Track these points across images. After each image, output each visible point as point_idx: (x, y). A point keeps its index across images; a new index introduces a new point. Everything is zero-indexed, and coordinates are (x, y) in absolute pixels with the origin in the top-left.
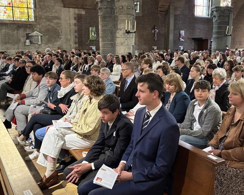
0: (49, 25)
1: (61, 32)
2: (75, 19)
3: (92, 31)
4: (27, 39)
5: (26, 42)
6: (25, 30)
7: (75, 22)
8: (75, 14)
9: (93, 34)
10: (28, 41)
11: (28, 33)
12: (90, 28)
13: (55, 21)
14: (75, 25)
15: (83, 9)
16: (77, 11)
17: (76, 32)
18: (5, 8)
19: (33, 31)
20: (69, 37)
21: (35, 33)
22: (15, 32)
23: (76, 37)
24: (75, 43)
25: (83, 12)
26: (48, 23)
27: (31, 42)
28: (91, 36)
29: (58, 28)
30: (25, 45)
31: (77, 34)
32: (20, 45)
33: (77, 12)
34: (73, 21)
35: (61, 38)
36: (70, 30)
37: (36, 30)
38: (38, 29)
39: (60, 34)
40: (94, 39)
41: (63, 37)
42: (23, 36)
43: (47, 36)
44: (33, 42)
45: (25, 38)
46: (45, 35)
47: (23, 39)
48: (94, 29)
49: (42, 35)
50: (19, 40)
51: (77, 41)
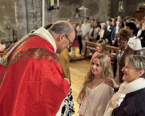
1: (100, 6)
3: (121, 5)
4: (77, 12)
5: (75, 15)
6: (75, 5)
9: (121, 8)
10: (77, 14)
11: (77, 7)
12: (120, 3)
17: (109, 6)
19: (81, 6)
20: (104, 10)
21: (83, 7)
22: (69, 7)
23: (109, 10)
24: (108, 15)
27: (79, 16)
28: (119, 9)
29: (98, 3)
30: (75, 18)
31: (110, 8)
32: (72, 17)
35: (99, 11)
36: (106, 5)
37: (83, 5)
38: (84, 4)
39: (99, 8)
40: (122, 11)
41: (100, 10)
42: (74, 11)
43: (90, 10)
44: (81, 15)
45: (75, 12)
46: (89, 9)
47: (73, 13)
48: (122, 3)
49: (87, 9)
50: (71, 14)
51: (110, 13)
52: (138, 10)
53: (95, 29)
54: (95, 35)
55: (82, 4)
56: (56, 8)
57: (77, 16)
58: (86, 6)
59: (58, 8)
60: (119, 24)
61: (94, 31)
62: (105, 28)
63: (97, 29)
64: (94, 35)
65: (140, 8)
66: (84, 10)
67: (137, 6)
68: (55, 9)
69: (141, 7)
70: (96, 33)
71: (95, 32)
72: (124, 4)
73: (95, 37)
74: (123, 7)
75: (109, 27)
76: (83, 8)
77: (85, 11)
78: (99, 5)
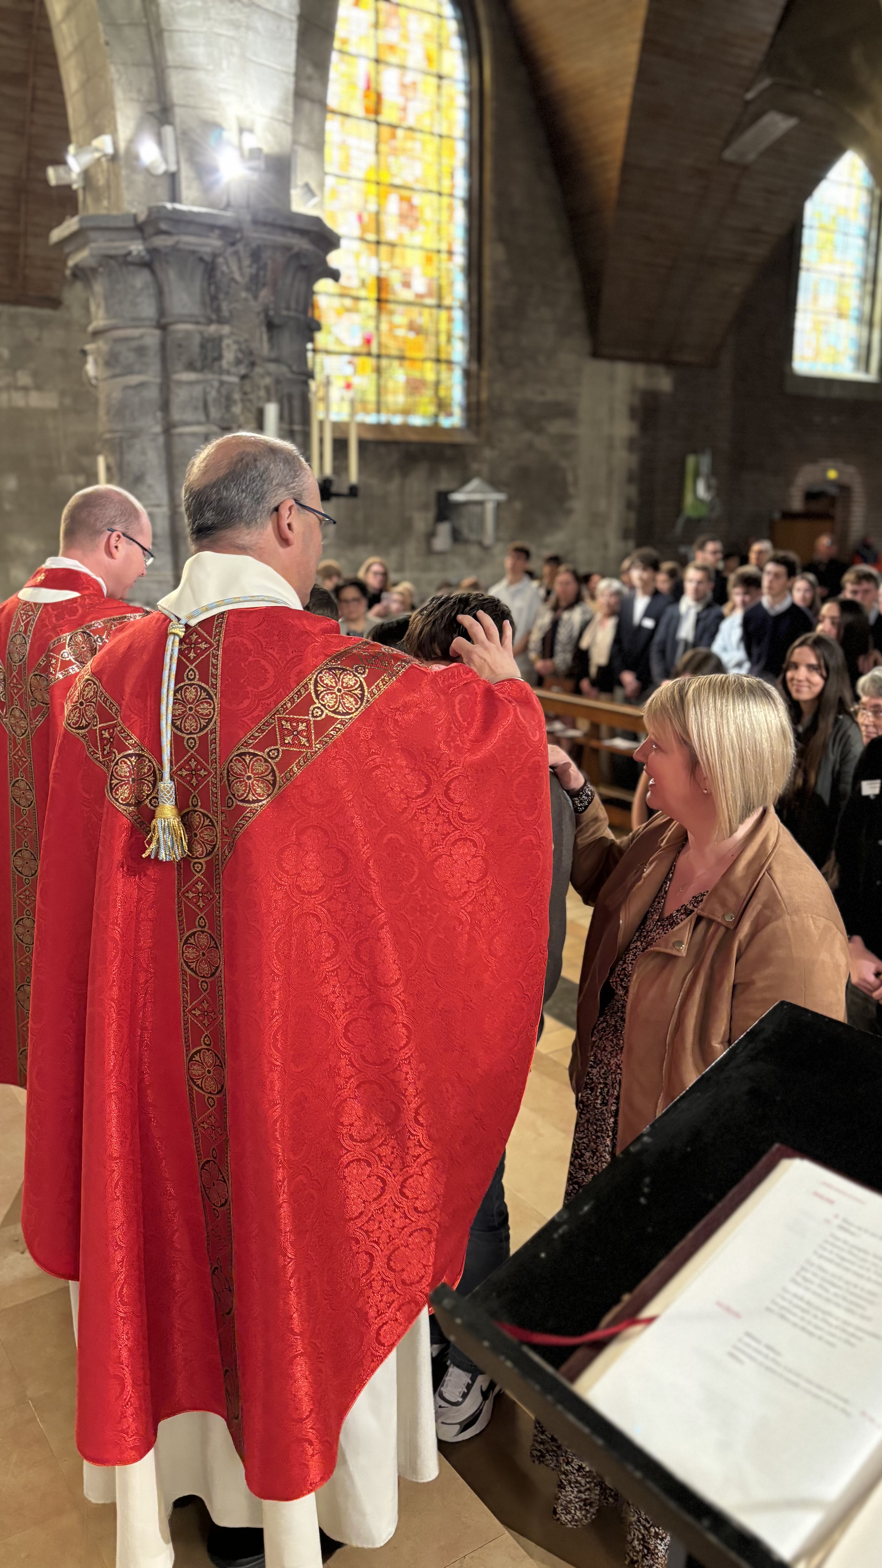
0: (530, 446)
1: (575, 481)
2: (633, 413)
3: (697, 475)
4: (441, 518)
5: (431, 535)
6: (433, 474)
7: (633, 429)
8: (634, 390)
9: (701, 490)
10: (444, 529)
11: (443, 486)
12: (691, 461)
13: (556, 427)
14: (632, 444)
15: (669, 363)
16: (641, 375)
17: (630, 479)
18: (350, 363)
19: (465, 481)
20: (602, 504)
21: (475, 483)
22: (393, 486)
23: (629, 505)
24: (625, 535)
25: (665, 382)
26: (527, 436)
27: (456, 536)
28: (689, 499)
29: (564, 463)
30: (430, 551)
31: (633, 491)
32: (412, 547)
33: (642, 383)
34: (624, 428)
35: (569, 512)
36: (610, 473)
37: (478, 474)
38: (485, 469)
39: (572, 490)
40: (703, 511)
41: (578, 505)
42: (425, 507)
43: (518, 505)
44: (466, 532)
45: (431, 515)
46: (510, 500)
47: (421, 521)
48: (705, 462)
49: (501, 497)
50: (407, 526)
51: (632, 523)
52: (797, 504)
53: (566, 616)
54: (564, 651)
55: (475, 466)
56: (345, 490)
57: (442, 541)
58: (495, 484)
59: (353, 491)
60: (699, 582)
61: (555, 624)
62: (617, 608)
63: (575, 616)
64: (558, 648)
65: (811, 496)
66: (481, 503)
67: (789, 483)
68: (338, 495)
69: (816, 489)
70: (570, 637)
71: (563, 634)
72: (714, 472)
73: (562, 658)
74: (709, 487)
75: (641, 603)
76: (473, 492)
77: (490, 507)
78: (570, 477)
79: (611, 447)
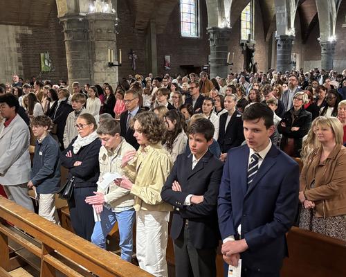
2: (17, 41)
3: (44, 59)
7: (18, 45)
8: (17, 34)
9: (46, 64)
12: (42, 55)
14: (18, 50)
15: (30, 26)
16: (19, 29)
17: (19, 61)
20: (10, 68)
23: (20, 68)
25: (29, 32)
28: (43, 66)
31: (21, 64)
33: (19, 31)
34: (14, 45)
36: (11, 59)
40: (49, 70)
48: (47, 55)
51: (22, 74)
74: (49, 63)
79: (10, 50)
